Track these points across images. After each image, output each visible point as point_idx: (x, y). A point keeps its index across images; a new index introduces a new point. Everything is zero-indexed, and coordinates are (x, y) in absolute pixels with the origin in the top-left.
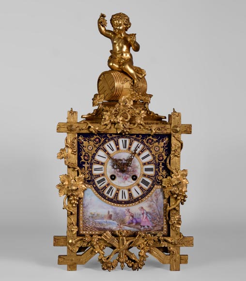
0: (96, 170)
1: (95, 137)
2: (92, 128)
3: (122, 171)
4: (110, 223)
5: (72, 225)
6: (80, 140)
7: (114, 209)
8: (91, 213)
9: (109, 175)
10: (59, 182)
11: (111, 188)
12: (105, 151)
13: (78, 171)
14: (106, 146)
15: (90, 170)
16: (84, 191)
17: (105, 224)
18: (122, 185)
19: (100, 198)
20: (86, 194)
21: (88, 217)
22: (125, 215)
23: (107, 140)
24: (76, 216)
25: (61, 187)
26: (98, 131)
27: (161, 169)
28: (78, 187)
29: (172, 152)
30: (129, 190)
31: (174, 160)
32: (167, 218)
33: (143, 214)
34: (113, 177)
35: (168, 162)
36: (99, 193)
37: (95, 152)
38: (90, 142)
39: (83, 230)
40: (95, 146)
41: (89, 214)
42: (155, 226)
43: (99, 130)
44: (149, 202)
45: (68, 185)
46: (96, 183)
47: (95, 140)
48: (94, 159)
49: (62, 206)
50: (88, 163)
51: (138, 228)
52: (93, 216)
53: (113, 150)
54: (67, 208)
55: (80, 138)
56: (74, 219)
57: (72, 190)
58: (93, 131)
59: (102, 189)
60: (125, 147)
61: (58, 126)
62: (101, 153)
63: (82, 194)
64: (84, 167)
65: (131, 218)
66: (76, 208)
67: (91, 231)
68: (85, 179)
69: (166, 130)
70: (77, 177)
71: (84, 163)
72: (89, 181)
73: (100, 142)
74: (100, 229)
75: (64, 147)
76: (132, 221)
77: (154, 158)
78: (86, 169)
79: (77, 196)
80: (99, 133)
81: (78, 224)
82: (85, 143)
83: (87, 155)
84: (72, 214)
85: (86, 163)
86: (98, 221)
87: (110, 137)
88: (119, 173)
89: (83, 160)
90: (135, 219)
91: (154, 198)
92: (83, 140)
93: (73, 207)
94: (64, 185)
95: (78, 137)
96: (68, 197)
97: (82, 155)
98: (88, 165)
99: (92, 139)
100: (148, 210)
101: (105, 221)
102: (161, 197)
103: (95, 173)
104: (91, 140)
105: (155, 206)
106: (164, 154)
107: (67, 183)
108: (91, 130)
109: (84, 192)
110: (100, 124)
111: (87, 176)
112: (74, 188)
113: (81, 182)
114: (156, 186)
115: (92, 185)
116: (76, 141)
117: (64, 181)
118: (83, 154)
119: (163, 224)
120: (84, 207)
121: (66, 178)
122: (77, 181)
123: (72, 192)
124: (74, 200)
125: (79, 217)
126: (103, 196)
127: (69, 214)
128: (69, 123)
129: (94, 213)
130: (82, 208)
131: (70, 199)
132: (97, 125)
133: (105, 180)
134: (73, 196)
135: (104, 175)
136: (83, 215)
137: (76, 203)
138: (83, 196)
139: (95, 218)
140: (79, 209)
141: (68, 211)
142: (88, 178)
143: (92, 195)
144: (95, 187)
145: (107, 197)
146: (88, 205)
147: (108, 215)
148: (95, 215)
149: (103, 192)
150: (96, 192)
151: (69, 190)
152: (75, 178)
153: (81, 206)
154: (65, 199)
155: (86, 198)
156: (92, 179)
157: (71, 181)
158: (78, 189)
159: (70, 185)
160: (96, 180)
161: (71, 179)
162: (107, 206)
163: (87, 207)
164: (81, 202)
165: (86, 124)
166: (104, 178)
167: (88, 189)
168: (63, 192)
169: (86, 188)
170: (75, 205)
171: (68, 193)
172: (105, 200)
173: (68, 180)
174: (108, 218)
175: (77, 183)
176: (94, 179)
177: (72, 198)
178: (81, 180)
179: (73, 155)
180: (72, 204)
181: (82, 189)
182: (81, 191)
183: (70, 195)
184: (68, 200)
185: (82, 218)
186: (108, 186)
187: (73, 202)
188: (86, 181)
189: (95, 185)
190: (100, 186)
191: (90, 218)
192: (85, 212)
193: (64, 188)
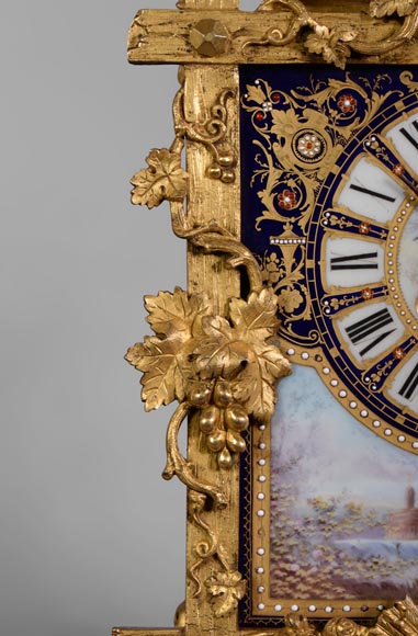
0: (340, 264)
1: (336, 86)
2: (320, 38)
5: (214, 567)
6: (253, 103)
8: (315, 503)
10: (141, 332)
12: (390, 160)
13: (243, 270)
15: (310, 264)
16: (279, 378)
17: (393, 559)
19: (360, 419)
20: (286, 401)
21: (296, 524)
23: (399, 105)
24: (233, 515)
26: (355, 54)
28: (245, 355)
36: (360, 393)
37: (336, 170)
38: (307, 112)
39: (273, 596)
40: (333, 135)
41: (299, 507)
43: (360, 47)
45: (194, 342)
46: (343, 336)
47: (334, 105)
48: (329, 204)
49: (161, 463)
50: (297, 230)
52: (324, 519)
54: (186, 473)
55: (255, 93)
56: (222, 534)
57: (216, 375)
58: (328, 52)
59: (374, 370)
61: (137, 30)
62: (366, 171)
63: (268, 395)
64: (277, 249)
66: (235, 474)
67: (314, 598)
68: (281, 315)
70: (238, 305)
71: (276, 228)
72: (302, 328)
73: (361, 115)
74: (362, 590)
75: (166, 139)
78: (288, 260)
79: (241, 404)
80: (359, 66)
81: (243, 563)
82: (284, 123)
83: (291, 183)
84: (210, 503)
85: (288, 229)
86: (353, 542)
87: (415, 87)
89: (271, 214)
92: (268, 107)
93: (218, 466)
94: (168, 348)
95: (243, 90)
96: (193, 412)
97: (263, 187)
98: (297, 241)
99: (321, 97)
101: (389, 542)
103: (335, 281)
104: (311, 105)
107: (185, 337)
108: (314, 46)
109: (275, 384)
110: (365, 14)
111: (294, 300)
112: (225, 361)
113: (263, 333)
115: (319, 351)
116: (232, 109)
117: (171, 326)
118: (272, 182)
120: (275, 466)
121: (180, 306)
122: (237, 321)
123: (216, 382)
124: (226, 430)
125: (250, 526)
126: (381, 406)
127: (194, 506)
128: (196, 10)
129: (333, 500)
130: (268, 475)
131: (204, 421)
132: (344, 19)
133: (391, 320)
134: (219, 404)
135: (383, 294)
136: (274, 514)
137: (237, 447)
138: (271, 410)
139: (339, 529)
140: (250, 478)
141: (190, 488)
142: (297, 312)
143: (318, 405)
144: (338, 358)
145: (400, 412)
146: (299, 458)
147: (405, 511)
148: (335, 514)
149: (379, 385)
150: (342, 385)
151: (198, 374)
152: (229, 309)
153: (262, 462)
154: (175, 422)
155: (286, 420)
156: (318, 313)
157: (210, 325)
158: (244, 364)
159: (203, 345)
160: (343, 323)
161: (208, 316)
162: (404, 463)
163: (291, 471)
164: (260, 443)
165: (289, 15)
166: (386, 310)
167: (299, 369)
168: (162, 384)
169: (290, 362)
170: (232, 453)
171: (191, 387)
172: (388, 432)
173: (191, 318)
174: (406, 530)
175: (241, 337)
176: (332, 316)
177: (212, 420)
178: (263, 320)
179: (218, 182)
180: (214, 451)
181: (264, 370)
182: (259, 378)
183: (201, 399)
184: (189, 427)
185: (267, 529)
186: (407, 351)
187: (221, 438)
188: (286, 327)
189: (338, 345)
190: (362, 353)
191: (311, 527)
192: (282, 495)
193: (170, 361)
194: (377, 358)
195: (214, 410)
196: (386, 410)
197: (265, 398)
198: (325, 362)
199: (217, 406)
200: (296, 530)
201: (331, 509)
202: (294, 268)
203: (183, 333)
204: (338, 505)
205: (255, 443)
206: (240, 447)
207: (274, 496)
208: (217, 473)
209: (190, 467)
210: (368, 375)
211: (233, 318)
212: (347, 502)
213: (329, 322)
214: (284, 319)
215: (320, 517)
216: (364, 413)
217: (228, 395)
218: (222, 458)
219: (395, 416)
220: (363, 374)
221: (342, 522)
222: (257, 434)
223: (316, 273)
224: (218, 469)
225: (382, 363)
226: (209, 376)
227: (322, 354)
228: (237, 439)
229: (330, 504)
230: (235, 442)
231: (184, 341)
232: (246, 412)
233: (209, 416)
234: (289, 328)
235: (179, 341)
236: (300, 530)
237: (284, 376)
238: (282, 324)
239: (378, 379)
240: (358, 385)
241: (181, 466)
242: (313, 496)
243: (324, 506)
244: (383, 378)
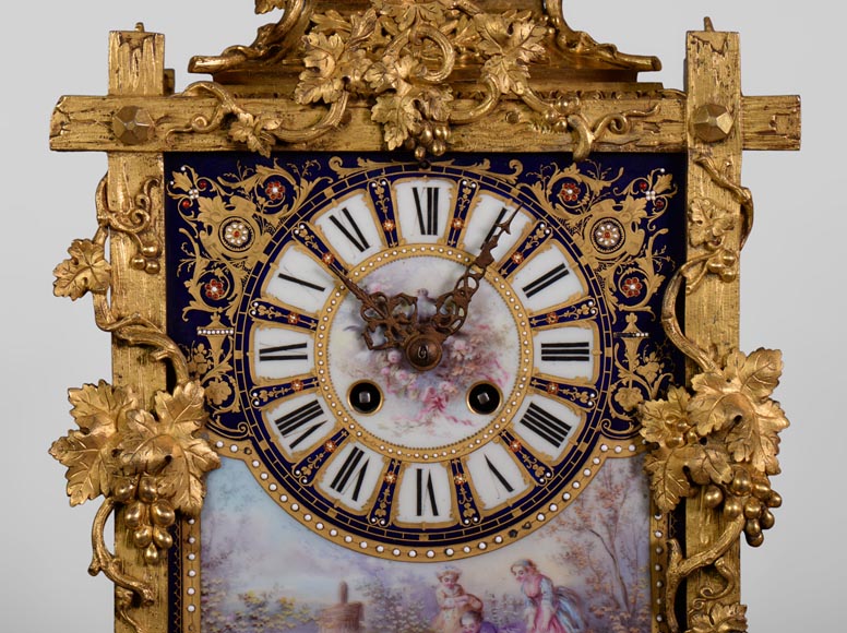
0: (269, 354)
1: (264, 172)
2: (245, 126)
3: (418, 362)
6: (179, 191)
7: (373, 573)
8: (246, 599)
9: (342, 383)
10: (67, 425)
11: (356, 455)
12: (319, 248)
13: (168, 363)
14: (323, 224)
15: (238, 355)
16: (207, 472)
18: (417, 438)
19: (291, 513)
20: (215, 494)
21: (227, 619)
22: (437, 609)
23: (329, 192)
24: (161, 612)
25: (76, 450)
26: (280, 142)
27: (631, 346)
28: (169, 449)
29: (693, 254)
30: (457, 468)
31: (705, 295)
32: (672, 621)
33: (535, 599)
34: (365, 397)
35: (669, 306)
36: (290, 487)
37: (264, 259)
38: (234, 200)
40: (261, 223)
43: (285, 135)
44: (566, 534)
45: (118, 438)
46: (273, 429)
47: (262, 192)
48: (257, 294)
49: (87, 558)
50: (225, 320)
52: (256, 614)
53: (362, 245)
54: (112, 569)
55: (181, 180)
57: (139, 470)
58: (252, 139)
59: (304, 463)
60: (430, 227)
61: (60, 118)
62: (295, 259)
63: (196, 490)
64: (204, 340)
65: (469, 621)
66: (163, 569)
68: (208, 406)
69: (656, 127)
70: (163, 398)
71: (205, 319)
72: (231, 420)
73: (290, 202)
75: (89, 229)
77: (594, 288)
78: (216, 350)
79: (167, 499)
80: (284, 152)
82: (211, 210)
83: (219, 273)
84: (137, 600)
85: (215, 319)
87: (344, 173)
88: (398, 374)
89: (198, 304)
91: (597, 512)
92: (194, 194)
93: (147, 562)
94: (93, 443)
95: (169, 177)
96: (119, 506)
97: (190, 276)
98: (225, 331)
99: (248, 184)
100: (561, 576)
102: (633, 502)
103: (264, 372)
104: (238, 192)
105: (599, 553)
106: (646, 265)
107: (110, 430)
108: (239, 133)
109: (204, 478)
110: (291, 98)
111: (222, 391)
112: (149, 456)
113: (191, 426)
114: (604, 445)
115: (248, 443)
116: (156, 197)
117: (94, 420)
118: (199, 271)
120: (206, 561)
121: (104, 400)
122: (163, 416)
123: (140, 477)
124: (153, 524)
125: (181, 621)
126: (312, 500)
127: (121, 603)
128: (119, 97)
129: (265, 595)
130: (197, 568)
131: (129, 516)
132: (270, 105)
133: (322, 412)
134: (144, 499)
135: (313, 386)
136: (205, 609)
137: (163, 542)
138: (200, 504)
139: (271, 625)
140: (180, 573)
141: (116, 585)
142: (227, 403)
143: (248, 499)
144: (267, 451)
145: (332, 506)
146: (231, 552)
147: (338, 606)
148: (267, 609)
149: (310, 478)
150: (272, 478)
151: (122, 469)
152: (155, 403)
153: (192, 557)
154: (101, 517)
155: (216, 514)
156: (246, 405)
157: (133, 419)
158: (168, 459)
159: (126, 440)
160: (273, 414)
161: (132, 410)
162: (337, 558)
163: (222, 566)
164: (189, 537)
165: (213, 101)
166: (316, 402)
167: (228, 463)
168: (88, 479)
169: (218, 455)
170: (159, 549)
171: (116, 483)
172: (320, 526)
173: (116, 412)
174: (339, 626)
175: (167, 431)
176: (261, 408)
177: (137, 515)
178: (190, 413)
179: (143, 273)
180: (141, 546)
181: (191, 464)
182: (185, 472)
183: (125, 494)
184: (116, 522)
185: (197, 625)
186: (338, 444)
187: (147, 532)
188: (214, 420)
189: (268, 438)
190: (292, 446)
191: (243, 623)
192: (213, 590)
193: (95, 455)
194: (306, 451)
195: (139, 505)
196: (317, 503)
197: (193, 492)
198: (255, 455)
199: (142, 502)
200: (228, 626)
201: (262, 605)
202: (221, 359)
203: (107, 427)
204: (269, 600)
205: (185, 537)
206: (166, 543)
207: (205, 591)
208: (145, 569)
209: (116, 563)
210: (299, 468)
211: (158, 413)
212: (279, 597)
213: (258, 414)
214: (212, 411)
215: (251, 613)
216: (295, 507)
217: (153, 490)
218: (149, 553)
219: (327, 509)
220: (294, 467)
221: (274, 617)
222: (186, 528)
223: (244, 364)
224: (146, 565)
225: (313, 456)
226: (133, 471)
227: (251, 447)
228: (164, 535)
229: (262, 599)
230: (161, 537)
231: (108, 435)
232: (172, 508)
233: (134, 512)
234: (218, 421)
235: (102, 436)
236: (232, 626)
237: (212, 470)
238: (211, 416)
239: (309, 472)
240: (289, 478)
241: (107, 563)
242: (244, 591)
243: (255, 601)
244: (314, 471)
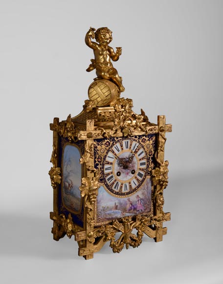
1: (106, 141)
2: (107, 134)
3: (126, 167)
4: (116, 212)
5: (91, 220)
6: (95, 145)
7: (119, 200)
8: (103, 207)
9: (116, 172)
11: (117, 183)
12: (113, 152)
14: (113, 148)
16: (98, 189)
17: (113, 214)
18: (125, 179)
20: (99, 191)
21: (100, 211)
22: (127, 204)
23: (114, 143)
24: (93, 211)
25: (83, 188)
27: (150, 162)
29: (159, 148)
30: (130, 183)
31: (160, 153)
32: (154, 201)
33: (138, 201)
34: (119, 174)
35: (156, 156)
36: (109, 189)
37: (106, 154)
40: (106, 149)
41: (101, 208)
42: (146, 209)
43: (111, 135)
44: (142, 190)
46: (107, 180)
47: (106, 144)
48: (105, 160)
50: (101, 165)
51: (134, 213)
52: (104, 210)
53: (119, 151)
55: (95, 143)
58: (107, 136)
59: (111, 185)
60: (127, 147)
61: (80, 135)
62: (110, 154)
65: (130, 205)
66: (93, 205)
67: (103, 222)
69: (155, 130)
72: (101, 180)
73: (109, 145)
74: (109, 219)
76: (131, 208)
77: (146, 154)
78: (99, 169)
82: (99, 147)
83: (100, 157)
84: (91, 210)
85: (99, 164)
86: (108, 212)
87: (117, 140)
88: (123, 170)
89: (97, 162)
90: (133, 206)
91: (146, 187)
92: (97, 145)
94: (85, 187)
96: (88, 196)
99: (104, 143)
102: (150, 184)
103: (106, 172)
104: (102, 144)
105: (146, 193)
106: (152, 150)
107: (88, 184)
108: (105, 135)
110: (111, 129)
111: (100, 176)
112: (95, 188)
113: (97, 182)
114: (147, 176)
115: (103, 183)
118: (97, 157)
119: (150, 206)
120: (97, 202)
126: (112, 191)
128: (88, 131)
130: (96, 204)
135: (112, 173)
136: (97, 210)
143: (103, 192)
144: (106, 184)
146: (101, 200)
149: (112, 187)
151: (90, 190)
155: (99, 195)
156: (103, 177)
160: (107, 178)
162: (114, 199)
163: (100, 203)
165: (101, 131)
166: (112, 176)
167: (101, 187)
172: (113, 194)
179: (91, 159)
185: (96, 212)
186: (115, 181)
188: (99, 180)
189: (106, 182)
190: (109, 183)
191: (102, 211)
192: (98, 207)
194: (111, 183)
198: (104, 185)
202: (100, 171)
204: (106, 207)
213: (105, 179)
216: (110, 192)
219: (114, 192)
220: (109, 186)
221: (106, 209)
223: (103, 171)
226: (92, 190)
230: (94, 200)
